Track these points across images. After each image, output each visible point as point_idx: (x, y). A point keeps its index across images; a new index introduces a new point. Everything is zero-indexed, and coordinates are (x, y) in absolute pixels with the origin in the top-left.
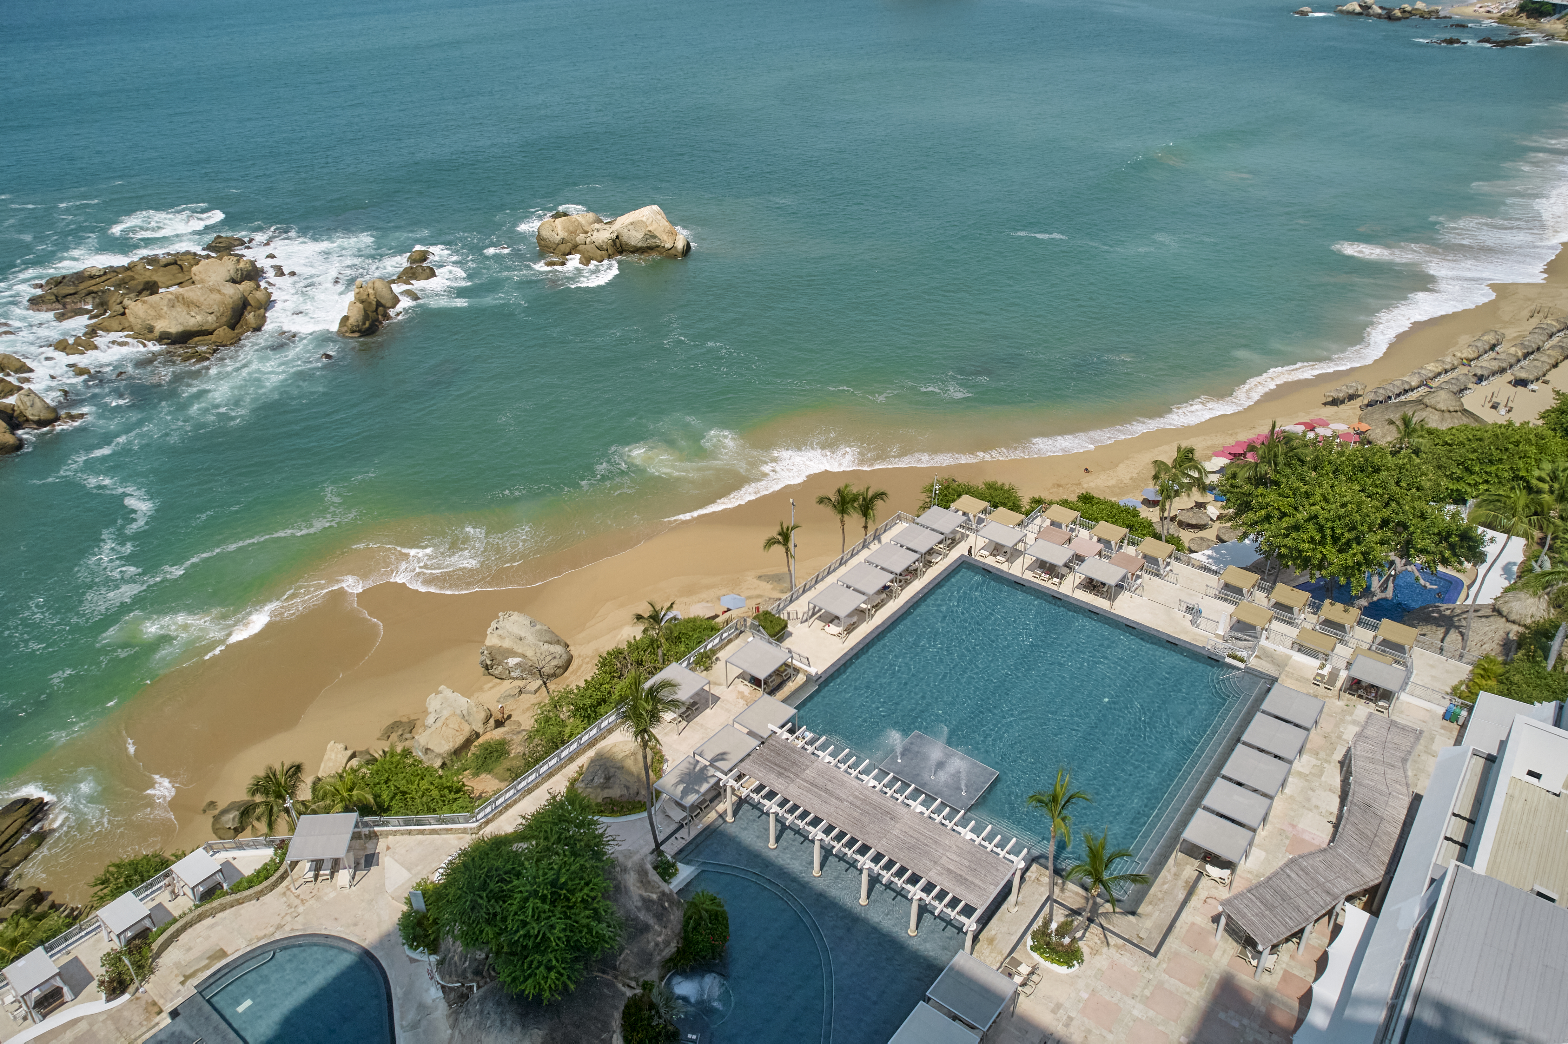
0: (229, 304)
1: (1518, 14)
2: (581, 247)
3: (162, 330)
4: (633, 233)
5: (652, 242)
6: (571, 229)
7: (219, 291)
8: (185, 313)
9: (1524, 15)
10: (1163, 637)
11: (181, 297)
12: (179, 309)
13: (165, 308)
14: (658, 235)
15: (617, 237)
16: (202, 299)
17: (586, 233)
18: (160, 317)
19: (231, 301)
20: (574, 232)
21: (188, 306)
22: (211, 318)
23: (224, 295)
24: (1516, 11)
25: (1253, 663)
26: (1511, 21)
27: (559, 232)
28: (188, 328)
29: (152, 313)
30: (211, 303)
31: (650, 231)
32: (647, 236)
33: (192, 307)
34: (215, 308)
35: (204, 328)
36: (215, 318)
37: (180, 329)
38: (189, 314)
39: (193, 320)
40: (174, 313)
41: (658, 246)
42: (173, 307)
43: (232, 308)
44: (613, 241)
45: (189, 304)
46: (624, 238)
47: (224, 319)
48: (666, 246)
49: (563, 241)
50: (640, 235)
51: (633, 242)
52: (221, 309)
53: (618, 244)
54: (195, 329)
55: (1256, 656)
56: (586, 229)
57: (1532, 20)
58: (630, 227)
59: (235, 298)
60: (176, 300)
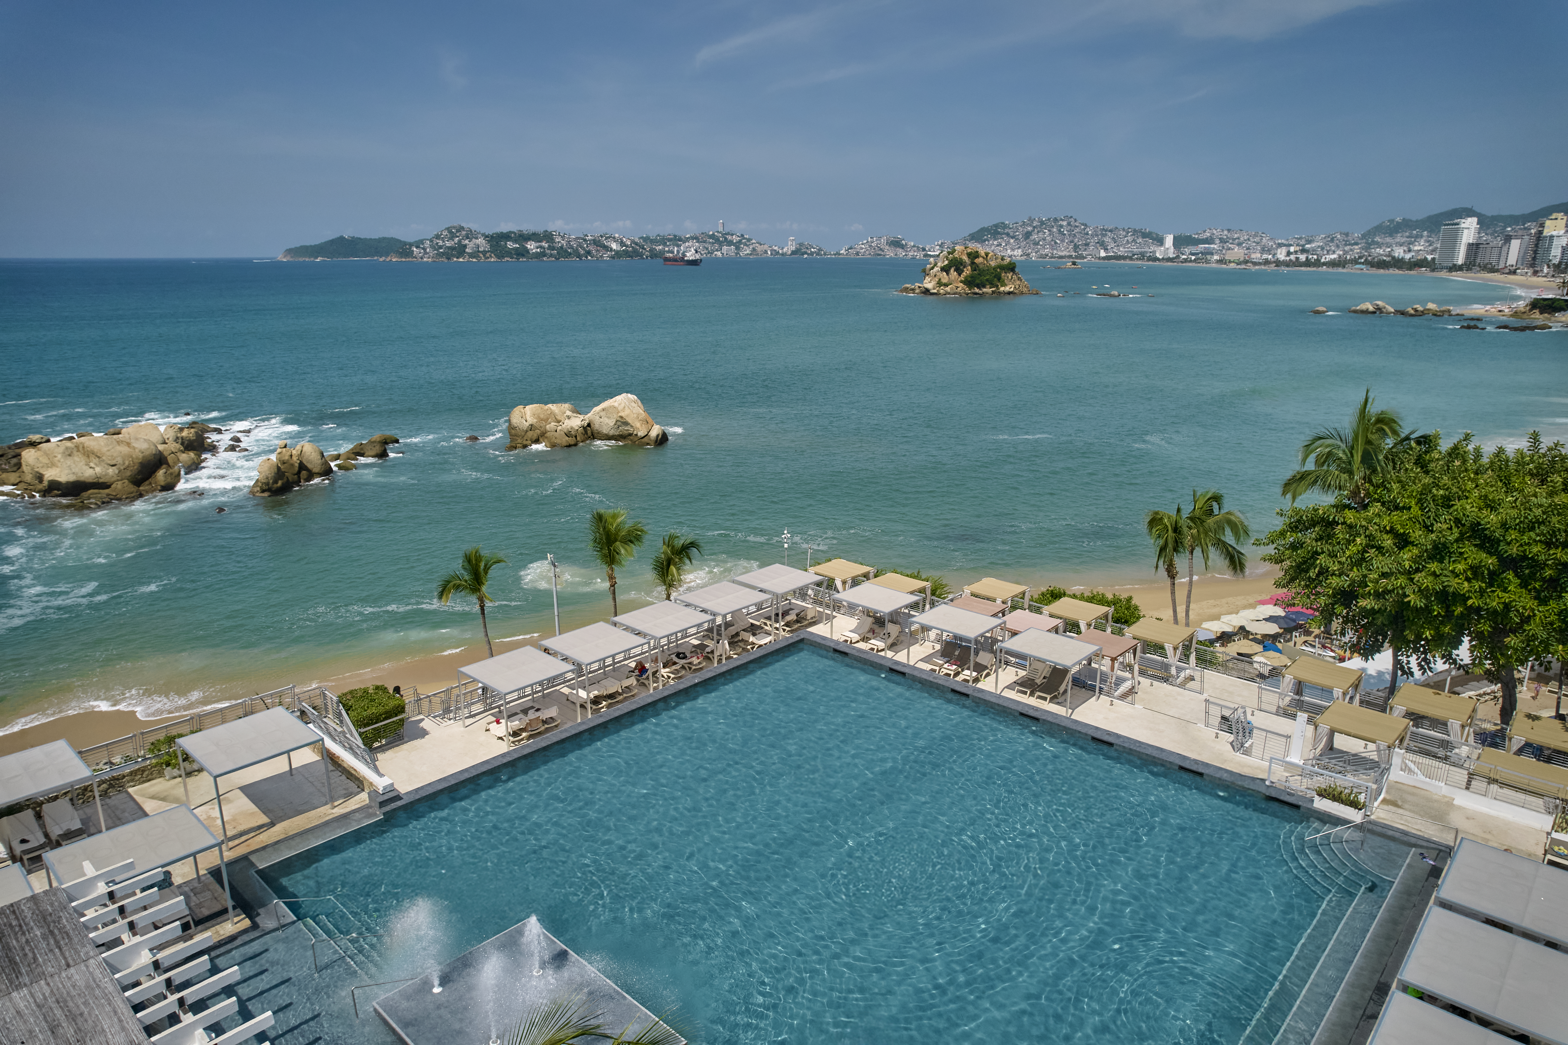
0: (137, 458)
1: (1531, 310)
2: (548, 434)
3: (50, 479)
4: (605, 420)
5: (624, 429)
6: (542, 416)
7: (128, 444)
8: (83, 462)
9: (1537, 311)
10: (1171, 759)
11: (81, 447)
12: (76, 459)
13: (59, 456)
14: (630, 421)
15: (589, 425)
16: (105, 449)
17: (559, 422)
18: (53, 465)
19: (141, 455)
20: (546, 420)
21: (88, 457)
22: (111, 471)
23: (134, 448)
24: (1528, 308)
25: (1380, 813)
26: (1525, 316)
27: (528, 418)
28: (82, 479)
29: (45, 460)
30: (115, 455)
31: (621, 417)
32: (619, 423)
33: (92, 458)
34: (119, 460)
35: (101, 481)
36: (117, 472)
37: (72, 478)
38: (87, 465)
39: (87, 471)
40: (69, 461)
41: (631, 435)
42: (70, 455)
43: (141, 463)
44: (585, 428)
45: (88, 454)
46: (596, 426)
47: (128, 473)
48: (639, 434)
49: (532, 427)
50: (611, 422)
51: (605, 430)
52: (127, 463)
53: (589, 432)
54: (91, 481)
55: (1384, 801)
56: (559, 418)
57: (1546, 315)
58: (602, 414)
59: (147, 453)
60: (75, 449)
